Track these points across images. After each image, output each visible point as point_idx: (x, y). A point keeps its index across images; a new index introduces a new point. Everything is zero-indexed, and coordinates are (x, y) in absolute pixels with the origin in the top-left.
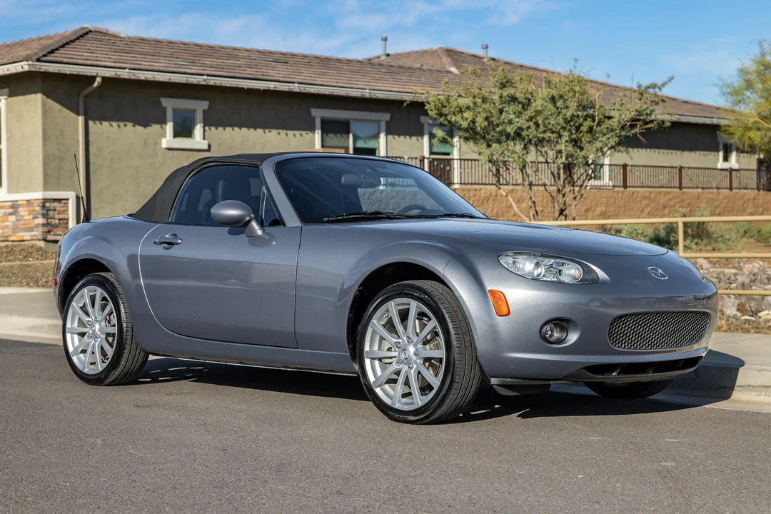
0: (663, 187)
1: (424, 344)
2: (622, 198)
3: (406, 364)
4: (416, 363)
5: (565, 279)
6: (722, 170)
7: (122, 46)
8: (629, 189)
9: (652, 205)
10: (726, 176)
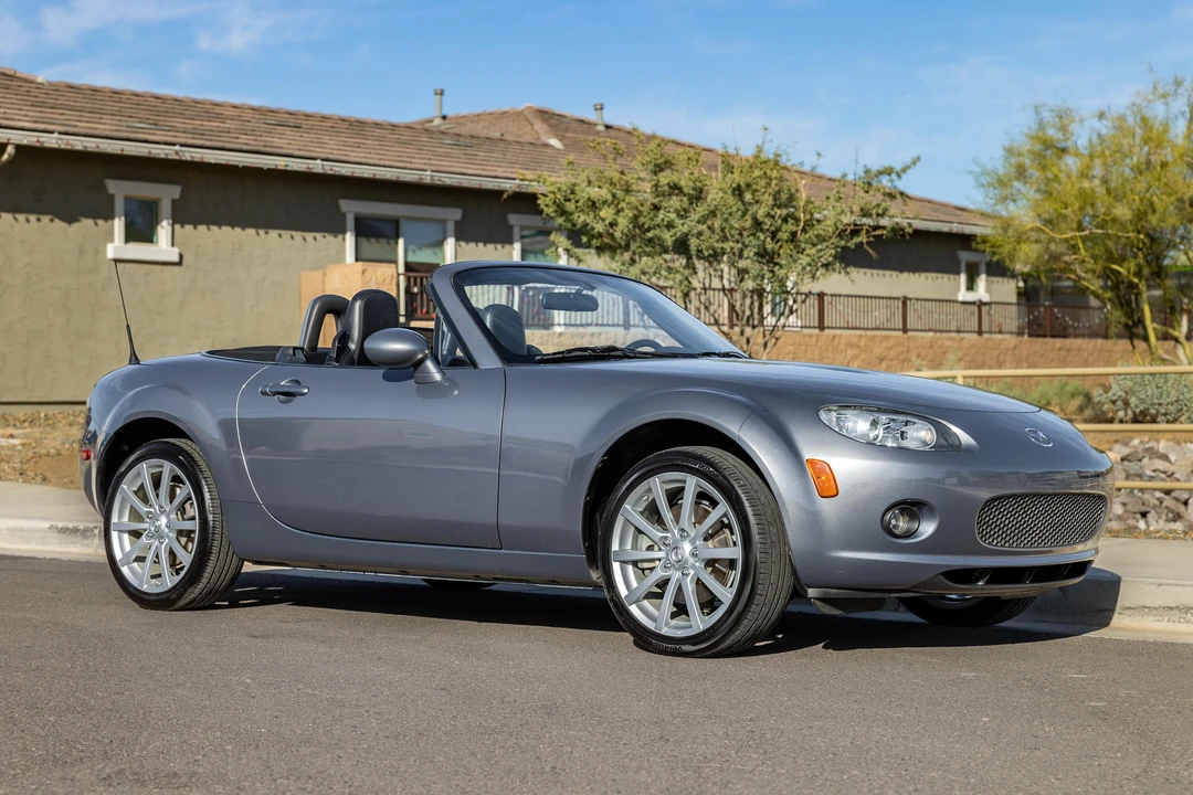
0: (879, 329)
1: (706, 539)
2: (816, 345)
3: (678, 569)
4: (693, 567)
5: (909, 444)
6: (964, 303)
7: (42, 97)
8: (827, 331)
9: (863, 356)
10: (973, 313)
